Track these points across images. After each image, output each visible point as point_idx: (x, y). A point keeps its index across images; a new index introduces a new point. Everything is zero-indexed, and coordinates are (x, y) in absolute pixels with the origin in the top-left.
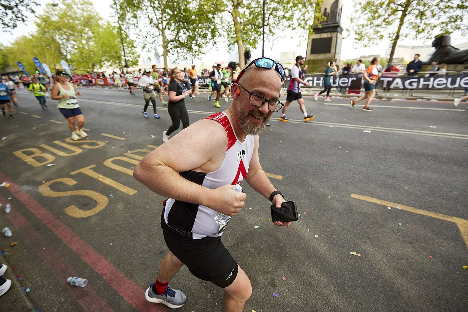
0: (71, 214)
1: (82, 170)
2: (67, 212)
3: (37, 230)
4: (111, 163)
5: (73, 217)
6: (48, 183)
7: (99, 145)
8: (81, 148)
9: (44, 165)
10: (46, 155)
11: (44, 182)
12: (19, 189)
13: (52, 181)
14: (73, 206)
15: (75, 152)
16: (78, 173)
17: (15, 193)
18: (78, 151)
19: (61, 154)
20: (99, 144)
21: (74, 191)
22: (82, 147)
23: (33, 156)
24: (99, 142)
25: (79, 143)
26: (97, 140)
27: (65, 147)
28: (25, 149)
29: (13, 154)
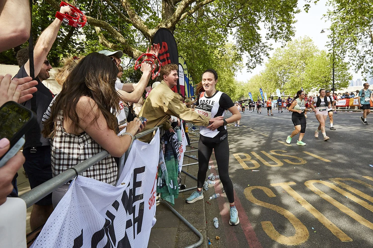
0: (266, 231)
1: (282, 185)
2: (263, 226)
3: (236, 233)
4: (314, 186)
5: (268, 236)
6: (252, 188)
7: (300, 162)
8: (282, 161)
9: (251, 169)
10: (254, 162)
11: (249, 185)
13: (255, 187)
14: (269, 222)
15: (277, 164)
18: (280, 164)
19: (265, 163)
21: (272, 205)
22: (284, 161)
23: (244, 160)
24: (300, 159)
25: (282, 156)
26: (298, 157)
27: (269, 158)
28: (241, 153)
29: (233, 155)
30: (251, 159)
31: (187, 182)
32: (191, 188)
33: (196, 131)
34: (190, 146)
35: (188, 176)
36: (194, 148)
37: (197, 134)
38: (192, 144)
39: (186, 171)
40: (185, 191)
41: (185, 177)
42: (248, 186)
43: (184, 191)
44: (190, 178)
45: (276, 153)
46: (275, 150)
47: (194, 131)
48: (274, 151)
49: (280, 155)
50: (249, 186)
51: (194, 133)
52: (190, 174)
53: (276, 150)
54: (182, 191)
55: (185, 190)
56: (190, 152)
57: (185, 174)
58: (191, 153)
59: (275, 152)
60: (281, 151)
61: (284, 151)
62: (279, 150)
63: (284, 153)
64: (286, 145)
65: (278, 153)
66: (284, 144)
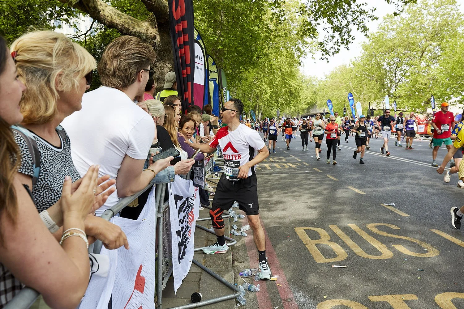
1: (390, 299)
4: (452, 305)
6: (332, 303)
7: (426, 252)
8: (390, 248)
9: (330, 262)
10: (335, 247)
11: (325, 297)
12: (290, 297)
13: (338, 302)
15: (381, 254)
16: (382, 302)
17: (286, 300)
18: (386, 253)
19: (358, 250)
20: (425, 249)
22: (393, 247)
23: (317, 241)
24: (426, 246)
25: (389, 237)
26: (422, 241)
27: (364, 239)
28: (309, 227)
29: (294, 231)
30: (330, 241)
31: (203, 286)
32: (212, 298)
35: (205, 274)
39: (201, 261)
40: (200, 306)
41: (199, 274)
42: (324, 300)
43: (197, 307)
44: (210, 277)
45: (379, 230)
46: (377, 224)
48: (373, 224)
49: (386, 234)
50: (327, 299)
52: (210, 270)
53: (379, 224)
54: (194, 305)
55: (199, 304)
57: (200, 269)
59: (377, 227)
60: (388, 227)
61: (394, 227)
62: (385, 224)
63: (395, 230)
64: (399, 213)
65: (382, 231)
66: (395, 211)
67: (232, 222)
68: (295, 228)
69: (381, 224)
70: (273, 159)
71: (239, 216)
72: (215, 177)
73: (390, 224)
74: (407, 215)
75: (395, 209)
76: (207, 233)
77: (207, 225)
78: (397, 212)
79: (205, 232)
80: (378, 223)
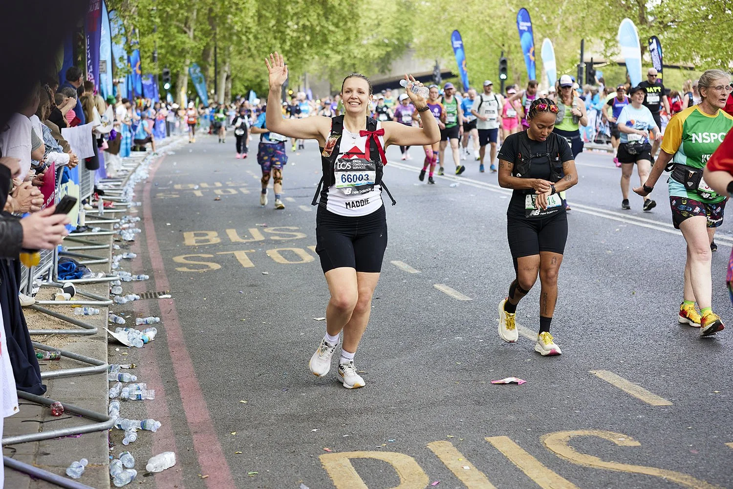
25: (606, 472)
26: (698, 478)
27: (530, 480)
28: (367, 449)
29: (319, 465)
33: (85, 290)
34: (44, 397)
36: (66, 411)
37: (91, 311)
38: (56, 382)
45: (579, 449)
46: (574, 433)
47: (70, 291)
48: (563, 435)
49: (596, 462)
51: (72, 306)
53: (580, 433)
56: (39, 440)
58: (48, 447)
59: (574, 443)
60: (604, 440)
61: (623, 440)
62: (595, 433)
63: (624, 449)
64: (642, 398)
65: (587, 452)
66: (631, 392)
67: (118, 446)
68: (320, 457)
69: (587, 433)
70: (263, 233)
71: (143, 425)
72: (63, 299)
73: (611, 430)
74: (664, 402)
75: (631, 384)
76: (34, 484)
77: (32, 457)
78: (638, 396)
79: (27, 479)
80: (577, 429)
